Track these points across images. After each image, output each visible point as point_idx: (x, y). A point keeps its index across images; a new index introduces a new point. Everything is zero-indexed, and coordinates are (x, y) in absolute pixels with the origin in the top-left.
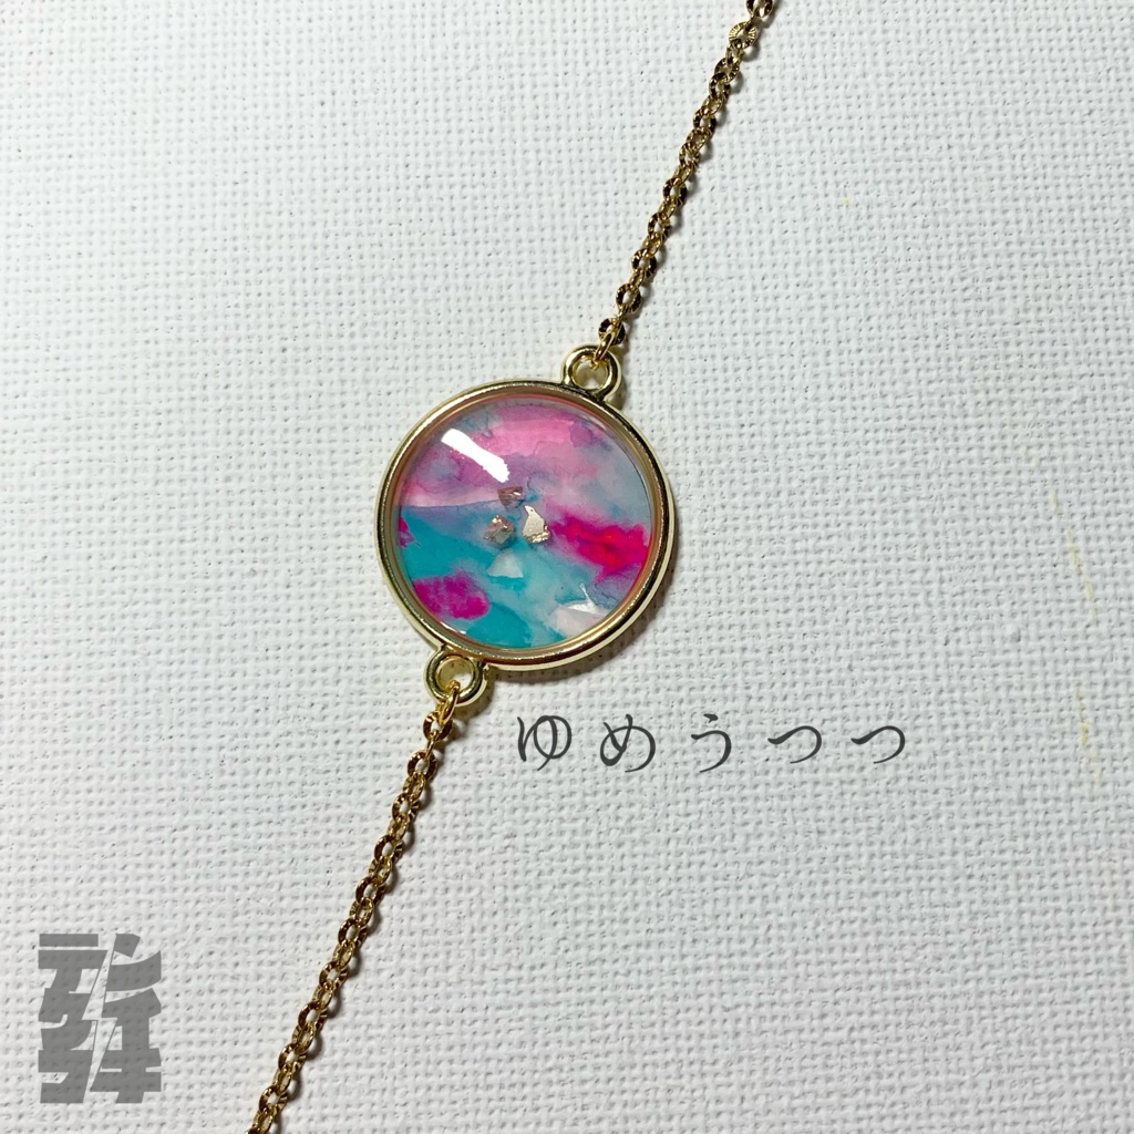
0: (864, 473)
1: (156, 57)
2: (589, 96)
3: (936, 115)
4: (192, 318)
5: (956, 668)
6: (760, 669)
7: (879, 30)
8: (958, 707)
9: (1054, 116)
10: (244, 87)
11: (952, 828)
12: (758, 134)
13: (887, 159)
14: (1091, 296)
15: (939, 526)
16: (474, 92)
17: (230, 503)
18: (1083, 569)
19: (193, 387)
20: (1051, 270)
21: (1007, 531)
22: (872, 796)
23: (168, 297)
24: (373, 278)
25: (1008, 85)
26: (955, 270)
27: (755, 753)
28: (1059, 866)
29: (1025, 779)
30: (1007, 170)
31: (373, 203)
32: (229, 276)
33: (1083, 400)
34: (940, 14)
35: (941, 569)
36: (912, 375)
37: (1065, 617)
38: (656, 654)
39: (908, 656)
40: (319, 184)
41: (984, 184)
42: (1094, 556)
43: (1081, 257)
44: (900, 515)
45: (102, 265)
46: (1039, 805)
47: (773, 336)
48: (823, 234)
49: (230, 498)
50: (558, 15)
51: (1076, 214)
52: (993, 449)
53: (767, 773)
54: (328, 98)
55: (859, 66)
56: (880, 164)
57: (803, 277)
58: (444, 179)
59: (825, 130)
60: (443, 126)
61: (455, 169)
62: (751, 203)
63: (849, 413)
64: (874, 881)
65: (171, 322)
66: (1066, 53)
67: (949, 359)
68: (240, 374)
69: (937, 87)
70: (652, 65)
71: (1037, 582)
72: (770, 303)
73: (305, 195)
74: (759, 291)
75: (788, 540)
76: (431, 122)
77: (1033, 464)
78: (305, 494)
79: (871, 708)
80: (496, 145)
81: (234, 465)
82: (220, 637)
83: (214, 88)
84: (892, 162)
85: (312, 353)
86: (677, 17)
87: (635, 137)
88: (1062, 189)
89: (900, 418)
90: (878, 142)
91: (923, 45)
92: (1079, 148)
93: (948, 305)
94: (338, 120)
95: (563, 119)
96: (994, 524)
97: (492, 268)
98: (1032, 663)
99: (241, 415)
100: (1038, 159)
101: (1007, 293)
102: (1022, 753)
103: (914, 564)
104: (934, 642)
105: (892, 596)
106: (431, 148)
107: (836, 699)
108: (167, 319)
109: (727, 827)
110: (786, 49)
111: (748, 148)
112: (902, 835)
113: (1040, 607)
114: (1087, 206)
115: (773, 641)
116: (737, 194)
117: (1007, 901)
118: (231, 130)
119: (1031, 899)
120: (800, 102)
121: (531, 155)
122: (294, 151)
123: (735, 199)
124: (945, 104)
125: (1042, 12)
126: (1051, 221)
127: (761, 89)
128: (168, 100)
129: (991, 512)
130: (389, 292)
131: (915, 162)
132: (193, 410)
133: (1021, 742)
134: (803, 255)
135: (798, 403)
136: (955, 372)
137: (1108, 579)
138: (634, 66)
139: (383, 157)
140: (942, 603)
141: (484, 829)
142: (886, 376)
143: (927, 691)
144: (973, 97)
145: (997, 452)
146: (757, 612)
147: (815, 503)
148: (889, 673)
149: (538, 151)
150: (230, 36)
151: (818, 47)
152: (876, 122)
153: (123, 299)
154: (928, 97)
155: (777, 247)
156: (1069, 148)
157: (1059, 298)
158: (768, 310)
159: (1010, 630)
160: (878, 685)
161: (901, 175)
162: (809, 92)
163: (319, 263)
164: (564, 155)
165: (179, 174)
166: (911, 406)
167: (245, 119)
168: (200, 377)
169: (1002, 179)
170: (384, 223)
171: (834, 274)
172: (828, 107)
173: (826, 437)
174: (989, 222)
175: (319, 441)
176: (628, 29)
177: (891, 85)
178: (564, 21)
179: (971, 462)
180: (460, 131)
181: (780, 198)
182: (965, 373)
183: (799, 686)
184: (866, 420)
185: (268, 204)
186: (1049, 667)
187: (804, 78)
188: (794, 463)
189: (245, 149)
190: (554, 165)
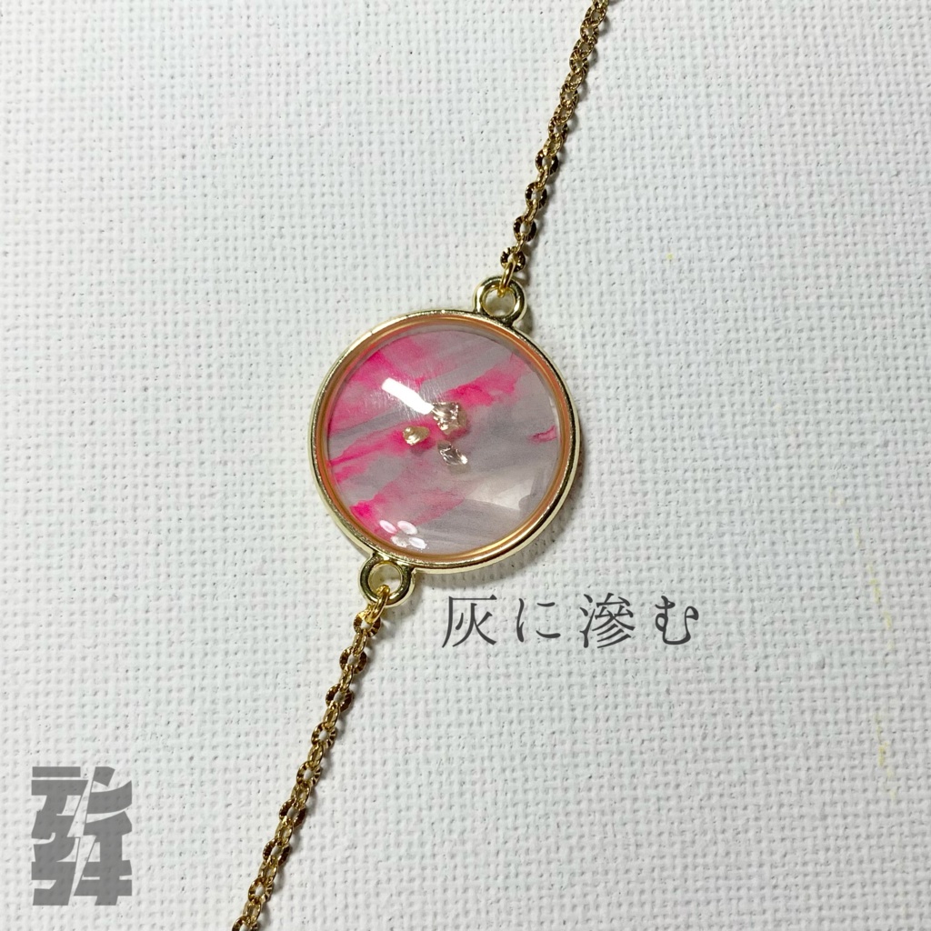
0: (683, 510)
1: (27, 110)
2: (432, 154)
3: (754, 175)
4: (60, 358)
5: (765, 693)
6: (584, 692)
7: (703, 94)
8: (766, 729)
9: (864, 177)
10: (110, 140)
11: (759, 842)
12: (588, 192)
13: (708, 217)
14: (894, 347)
15: (751, 561)
16: (326, 147)
17: (94, 533)
18: (884, 601)
19: (60, 424)
20: (858, 322)
21: (814, 565)
22: (687, 812)
23: (37, 338)
24: (230, 323)
25: (821, 147)
26: (769, 322)
27: (579, 771)
28: (856, 877)
29: (827, 797)
30: (819, 228)
31: (230, 251)
32: (94, 319)
33: (886, 444)
34: (760, 79)
36: (728, 418)
37: (866, 646)
38: (489, 678)
39: (721, 681)
40: (179, 233)
41: (798, 241)
42: (894, 589)
43: (886, 310)
44: (716, 548)
46: (839, 821)
47: (600, 381)
48: (648, 287)
49: (94, 528)
50: (405, 75)
51: (883, 269)
52: (802, 488)
53: (590, 789)
54: (188, 151)
55: (683, 129)
56: (701, 221)
57: (629, 326)
58: (297, 231)
59: (651, 188)
60: (296, 180)
61: (307, 220)
62: (582, 256)
63: (670, 453)
64: (687, 891)
65: (40, 362)
66: (877, 117)
67: (762, 405)
68: (104, 411)
69: (756, 148)
70: (491, 125)
71: (841, 613)
72: (598, 349)
73: (167, 243)
74: (588, 339)
75: (612, 571)
76: (285, 176)
77: (839, 503)
78: (164, 525)
79: (687, 729)
80: (346, 199)
81: (98, 497)
82: (84, 658)
83: (82, 140)
84: (712, 220)
85: (172, 393)
86: (515, 79)
87: (475, 193)
88: (870, 245)
89: (716, 459)
90: (700, 200)
91: (744, 108)
92: (887, 207)
93: (762, 354)
94: (198, 172)
95: (408, 175)
96: (802, 558)
97: (341, 315)
98: (835, 689)
99: (105, 450)
100: (849, 217)
101: (817, 343)
102: (825, 773)
103: (728, 595)
104: (746, 668)
105: (707, 625)
106: (285, 200)
107: (655, 720)
108: (37, 358)
109: (552, 840)
110: (616, 112)
111: (580, 205)
112: (713, 849)
113: (843, 636)
114: (893, 262)
116: (568, 248)
117: (808, 909)
118: (97, 181)
119: (830, 908)
120: (628, 161)
121: (378, 209)
122: (157, 202)
123: (567, 253)
124: (763, 165)
125: (854, 78)
126: (859, 276)
127: (592, 149)
128: (39, 151)
129: (800, 547)
130: (244, 336)
131: (734, 220)
132: (60, 445)
133: (824, 762)
135: (623, 443)
136: (768, 417)
137: (906, 611)
138: (475, 126)
139: (240, 208)
140: (754, 632)
141: (328, 840)
142: (705, 419)
143: (738, 714)
144: (789, 159)
145: (806, 491)
147: (637, 537)
148: (704, 697)
149: (385, 205)
150: (97, 91)
151: (646, 110)
152: (699, 182)
154: (748, 158)
155: (605, 298)
156: (877, 208)
157: (865, 349)
158: (596, 357)
159: (815, 658)
160: (693, 709)
161: (721, 231)
162: (637, 153)
163: (179, 307)
164: (409, 209)
165: (48, 221)
166: (726, 448)
167: (111, 170)
168: (67, 414)
169: (814, 237)
170: (240, 271)
171: (657, 324)
172: (654, 167)
173: (649, 475)
174: (801, 276)
175: (177, 475)
176: (470, 90)
177: (713, 147)
178: (410, 82)
179: (781, 501)
180: (312, 185)
181: (608, 252)
182: (777, 417)
183: (621, 708)
184: (685, 460)
185: (132, 251)
186: (851, 692)
187: (633, 139)
188: (618, 499)
189: (111, 199)
190: (400, 219)
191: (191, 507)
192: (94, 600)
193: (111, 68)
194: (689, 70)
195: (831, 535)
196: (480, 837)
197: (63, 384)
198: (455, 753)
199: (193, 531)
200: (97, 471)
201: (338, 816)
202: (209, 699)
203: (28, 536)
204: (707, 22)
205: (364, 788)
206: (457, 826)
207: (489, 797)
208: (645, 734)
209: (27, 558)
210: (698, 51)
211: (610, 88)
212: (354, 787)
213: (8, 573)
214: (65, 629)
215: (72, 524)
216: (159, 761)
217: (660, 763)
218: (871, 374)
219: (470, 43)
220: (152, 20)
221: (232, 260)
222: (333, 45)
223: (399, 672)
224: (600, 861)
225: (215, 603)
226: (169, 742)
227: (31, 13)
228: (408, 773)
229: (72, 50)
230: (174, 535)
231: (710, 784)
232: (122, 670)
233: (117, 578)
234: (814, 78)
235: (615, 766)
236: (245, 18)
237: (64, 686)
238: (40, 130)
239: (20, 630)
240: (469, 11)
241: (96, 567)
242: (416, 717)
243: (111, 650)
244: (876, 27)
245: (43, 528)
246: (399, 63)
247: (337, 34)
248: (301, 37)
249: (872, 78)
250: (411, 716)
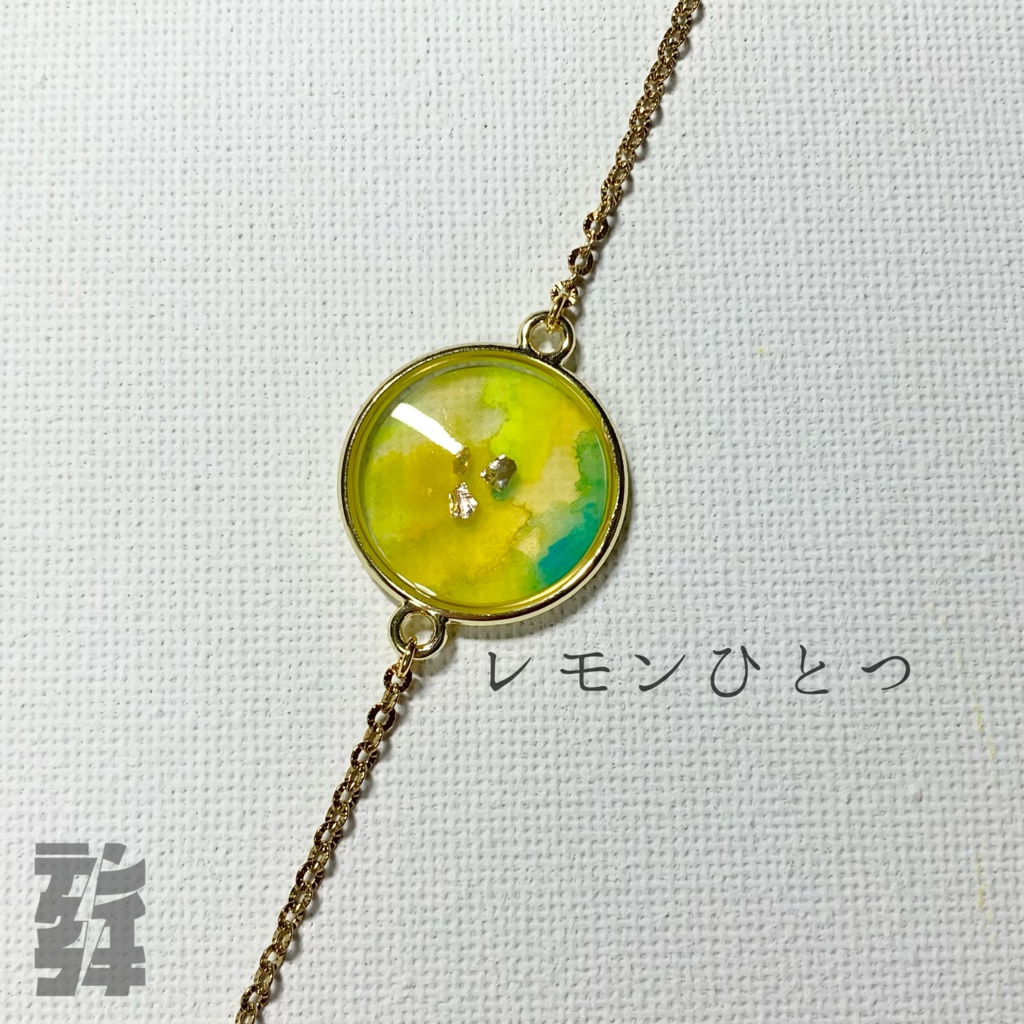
0: (771, 627)
1: (72, 183)
2: (507, 237)
3: (853, 263)
4: (106, 453)
5: (857, 827)
6: (662, 823)
7: (799, 174)
8: (858, 867)
9: (973, 266)
10: (161, 216)
11: (848, 988)
12: (674, 280)
13: (803, 309)
14: (1003, 452)
15: (845, 683)
16: (393, 228)
17: (139, 643)
18: (987, 729)
19: (105, 524)
20: (964, 424)
22: (770, 955)
23: (82, 431)
24: (288, 417)
25: (927, 233)
26: (867, 423)
27: (655, 909)
29: (922, 941)
30: (923, 322)
31: (290, 340)
32: (142, 412)
33: (992, 558)
34: (862, 158)
35: (845, 726)
36: (821, 527)
37: (966, 778)
38: (559, 805)
39: (810, 813)
40: (235, 318)
41: (899, 336)
42: (998, 716)
43: (995, 412)
45: (16, 396)
46: (934, 967)
47: (684, 484)
48: (737, 382)
49: (140, 637)
50: (479, 151)
51: (991, 367)
52: (900, 605)
53: (666, 929)
55: (778, 212)
56: (795, 313)
57: (716, 426)
58: (361, 319)
59: (741, 276)
60: (361, 264)
61: (372, 308)
62: (666, 350)
63: (757, 564)
65: (84, 457)
66: (988, 201)
67: (859, 513)
68: (152, 511)
69: (856, 234)
70: (571, 206)
71: (940, 741)
72: (682, 451)
73: (222, 331)
74: (671, 439)
75: (694, 692)
76: (349, 260)
77: (940, 621)
78: (215, 635)
79: (772, 866)
80: (414, 285)
81: (144, 604)
82: (127, 778)
83: (130, 217)
84: (807, 312)
85: (226, 491)
88: (978, 341)
89: (808, 571)
90: (794, 289)
91: (844, 191)
92: (997, 300)
93: (859, 458)
94: (256, 253)
95: (481, 260)
98: (933, 824)
99: (154, 553)
100: (955, 311)
101: (919, 447)
102: (920, 915)
103: (819, 720)
104: (837, 800)
105: (796, 752)
106: (349, 285)
107: (738, 855)
108: (81, 453)
109: (625, 983)
110: (706, 193)
111: (665, 293)
112: (798, 995)
113: (942, 767)
114: (1003, 360)
115: (676, 795)
116: (651, 340)
118: (147, 261)
120: (718, 247)
121: (449, 296)
122: (211, 285)
123: (649, 345)
124: (863, 252)
125: (964, 157)
126: (965, 375)
127: (679, 234)
128: (84, 228)
130: (304, 432)
131: (830, 312)
132: (105, 547)
133: (919, 904)
134: (716, 403)
135: (707, 553)
136: (864, 526)
137: (1011, 740)
138: (554, 207)
139: (301, 293)
140: (846, 761)
141: (384, 979)
142: (796, 528)
143: (828, 850)
144: (892, 246)
145: (904, 608)
146: (661, 764)
148: (791, 831)
149: (455, 292)
150: (147, 163)
151: (737, 191)
152: (793, 269)
153: (37, 431)
154: (847, 244)
155: (690, 395)
156: (987, 300)
157: (971, 453)
158: (679, 458)
159: (912, 790)
160: (779, 843)
161: (816, 324)
162: (727, 237)
163: (235, 400)
164: (482, 297)
165: (94, 305)
166: (819, 559)
167: (162, 249)
168: (113, 513)
169: (918, 330)
170: (300, 362)
171: (746, 423)
172: (745, 253)
173: (735, 588)
174: (903, 374)
175: (229, 581)
176: (548, 168)
177: (809, 231)
178: (484, 158)
179: (877, 618)
180: (378, 270)
181: (694, 345)
182: (874, 527)
183: (702, 841)
184: (775, 572)
185: (184, 339)
186: (949, 828)
187: (723, 223)
188: (701, 614)
189: (162, 281)
190: (471, 307)
191: (244, 616)
192: (139, 715)
193: (162, 138)
194: (785, 148)
195: (931, 656)
196: (548, 979)
197: (108, 481)
198: (521, 886)
199: (246, 641)
200: (144, 575)
201: (395, 953)
202: (259, 824)
203: (69, 644)
204: (805, 95)
205: (424, 922)
206: (523, 966)
207: (558, 935)
208: (727, 870)
209: (68, 668)
210: (795, 127)
211: (699, 167)
212: (414, 922)
213: (48, 685)
214: (107, 746)
215: (117, 632)
216: (206, 890)
217: (743, 903)
218: (977, 481)
219: (549, 116)
220: (208, 85)
221: (291, 349)
222: (401, 117)
223: (463, 798)
224: (676, 1006)
225: (268, 720)
226: (217, 870)
227: (77, 77)
228: (471, 908)
229: (121, 117)
230: (225, 646)
231: (796, 926)
232: (167, 791)
233: (163, 692)
234: (920, 157)
235: (694, 905)
236: (307, 85)
237: (106, 808)
238: (86, 205)
239: (60, 746)
240: (549, 81)
241: (141, 678)
242: (481, 846)
243: (156, 769)
244: (990, 102)
245: (86, 637)
246: (473, 137)
247: (406, 104)
248: (368, 108)
249: (983, 158)
250: (475, 846)
